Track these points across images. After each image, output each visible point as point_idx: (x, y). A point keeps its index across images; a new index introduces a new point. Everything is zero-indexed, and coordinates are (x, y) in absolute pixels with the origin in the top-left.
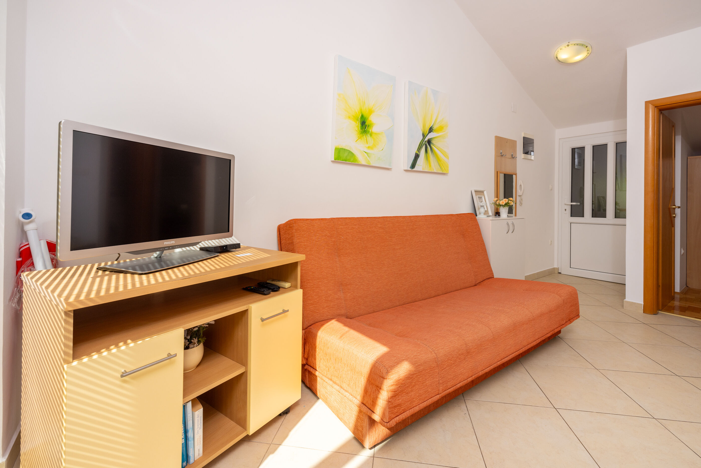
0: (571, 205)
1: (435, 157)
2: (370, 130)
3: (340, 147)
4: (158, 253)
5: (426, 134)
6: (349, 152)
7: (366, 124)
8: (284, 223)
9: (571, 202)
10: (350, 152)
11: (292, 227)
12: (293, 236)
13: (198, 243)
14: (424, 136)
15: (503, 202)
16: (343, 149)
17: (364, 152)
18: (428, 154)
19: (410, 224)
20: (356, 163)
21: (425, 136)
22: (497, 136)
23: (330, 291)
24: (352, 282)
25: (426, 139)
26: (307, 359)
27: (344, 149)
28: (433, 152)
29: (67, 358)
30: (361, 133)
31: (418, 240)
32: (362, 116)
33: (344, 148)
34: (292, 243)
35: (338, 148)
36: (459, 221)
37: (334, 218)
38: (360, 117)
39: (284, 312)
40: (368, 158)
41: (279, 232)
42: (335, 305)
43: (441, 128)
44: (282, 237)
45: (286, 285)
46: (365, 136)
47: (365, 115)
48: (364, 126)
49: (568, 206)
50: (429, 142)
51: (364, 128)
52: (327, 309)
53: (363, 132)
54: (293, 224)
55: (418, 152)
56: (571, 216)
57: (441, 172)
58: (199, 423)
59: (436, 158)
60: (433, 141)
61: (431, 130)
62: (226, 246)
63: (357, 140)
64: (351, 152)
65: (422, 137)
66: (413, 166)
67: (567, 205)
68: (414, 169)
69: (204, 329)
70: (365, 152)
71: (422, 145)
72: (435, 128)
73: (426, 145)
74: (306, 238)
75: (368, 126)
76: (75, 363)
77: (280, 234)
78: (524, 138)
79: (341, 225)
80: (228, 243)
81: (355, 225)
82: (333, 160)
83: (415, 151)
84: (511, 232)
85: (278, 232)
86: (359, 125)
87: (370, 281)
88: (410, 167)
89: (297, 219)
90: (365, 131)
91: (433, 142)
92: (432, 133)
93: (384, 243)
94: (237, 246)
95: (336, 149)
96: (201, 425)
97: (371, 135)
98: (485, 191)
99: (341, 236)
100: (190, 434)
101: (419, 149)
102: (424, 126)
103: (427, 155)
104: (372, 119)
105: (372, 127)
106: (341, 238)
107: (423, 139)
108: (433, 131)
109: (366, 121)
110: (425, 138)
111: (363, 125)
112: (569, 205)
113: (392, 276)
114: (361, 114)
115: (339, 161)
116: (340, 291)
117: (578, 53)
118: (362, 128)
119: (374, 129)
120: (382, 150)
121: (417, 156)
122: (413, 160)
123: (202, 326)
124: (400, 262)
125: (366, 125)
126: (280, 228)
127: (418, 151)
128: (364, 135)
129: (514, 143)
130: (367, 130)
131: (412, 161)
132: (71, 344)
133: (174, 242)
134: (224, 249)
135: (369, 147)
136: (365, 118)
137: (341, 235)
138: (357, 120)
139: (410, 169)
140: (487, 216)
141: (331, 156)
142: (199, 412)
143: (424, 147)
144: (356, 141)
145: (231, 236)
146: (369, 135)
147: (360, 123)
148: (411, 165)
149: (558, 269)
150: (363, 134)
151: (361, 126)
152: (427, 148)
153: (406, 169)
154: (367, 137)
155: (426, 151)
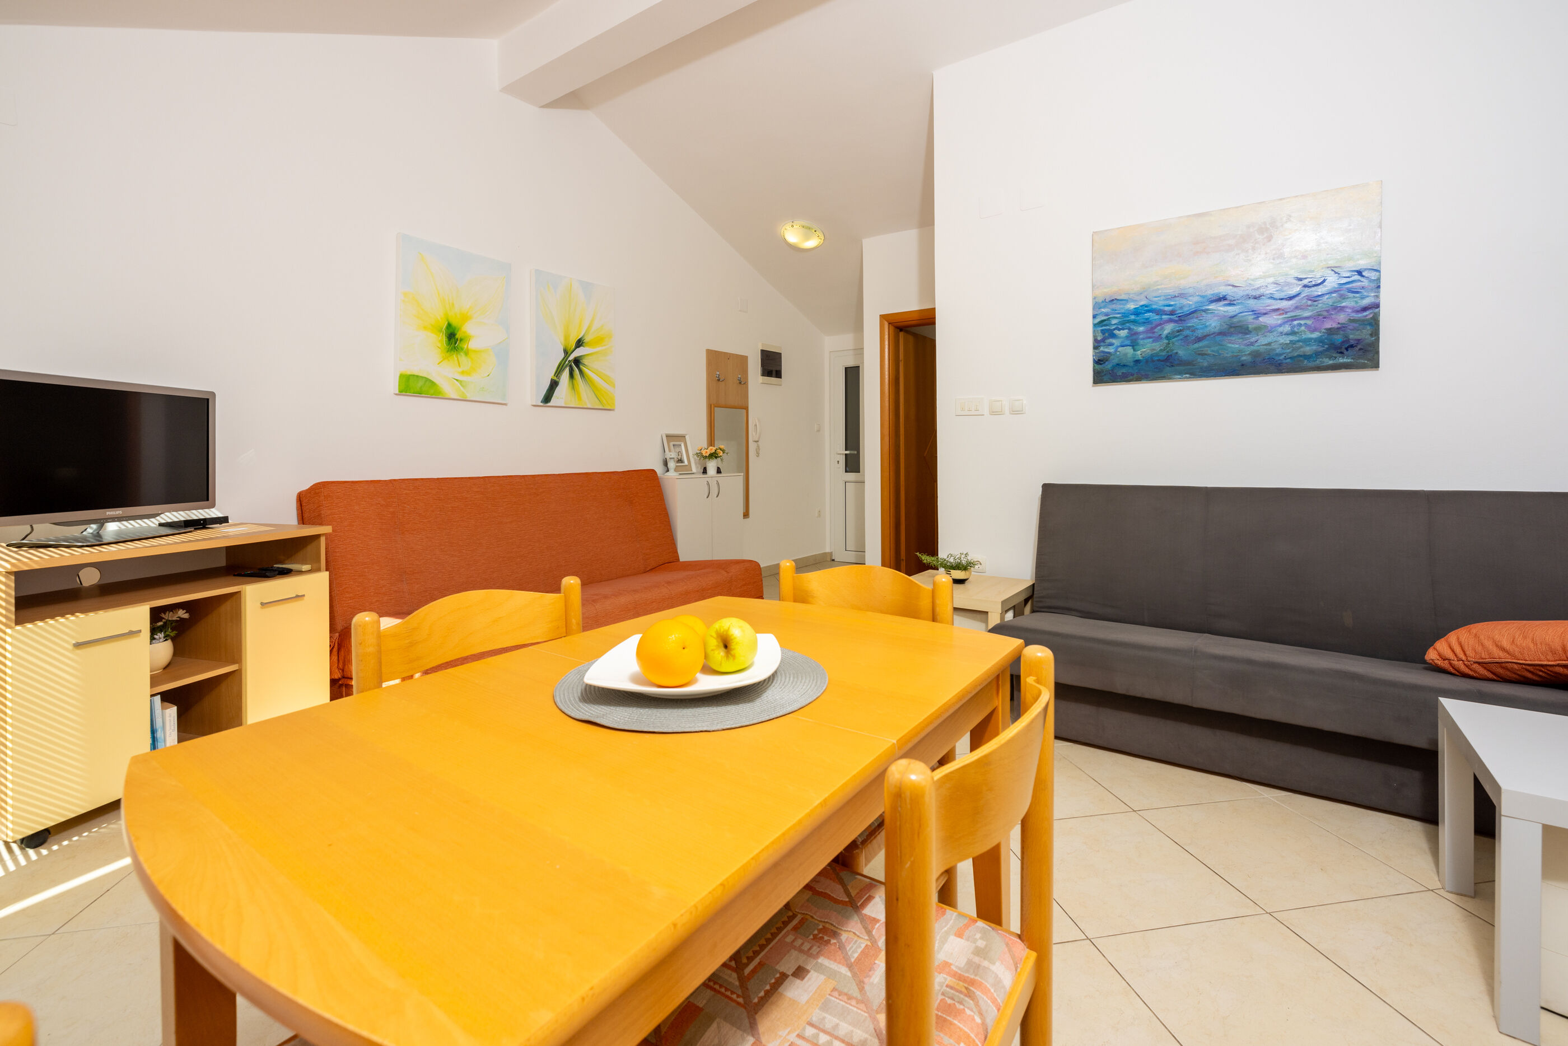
0: (846, 454)
1: (589, 384)
2: (465, 346)
3: (409, 373)
4: (94, 526)
5: (570, 349)
7: (457, 336)
8: (307, 488)
9: (846, 450)
10: (427, 380)
11: (318, 493)
12: (320, 506)
13: (158, 515)
14: (567, 353)
15: (706, 452)
16: (414, 375)
17: (454, 380)
18: (574, 381)
19: (532, 486)
20: (439, 395)
21: (569, 353)
22: (711, 351)
23: (382, 580)
24: (423, 569)
25: (571, 357)
26: (343, 671)
27: (417, 376)
28: (584, 377)
29: (9, 623)
30: (448, 351)
32: (449, 325)
33: (417, 374)
34: (318, 516)
35: (406, 375)
36: (624, 481)
37: (395, 480)
38: (445, 327)
39: (298, 597)
40: (462, 388)
41: (299, 503)
42: (391, 599)
43: (599, 341)
44: (304, 508)
45: (303, 567)
46: (455, 356)
47: (455, 323)
48: (453, 340)
49: (842, 456)
50: (577, 361)
51: (454, 343)
52: (377, 604)
53: (452, 349)
54: (321, 488)
55: (555, 378)
56: (846, 472)
57: (601, 407)
58: (172, 724)
59: (590, 387)
60: (583, 360)
61: (579, 343)
62: (205, 520)
63: (442, 361)
64: (430, 380)
65: (563, 355)
66: (547, 399)
67: (840, 454)
68: (549, 404)
69: (173, 624)
70: (457, 380)
71: (562, 366)
72: (587, 339)
73: (571, 367)
74: (342, 508)
75: (461, 340)
76: (18, 628)
77: (301, 505)
78: (763, 351)
79: (405, 489)
80: (208, 517)
81: (431, 489)
82: (397, 392)
83: (549, 375)
84: (716, 496)
85: (297, 502)
86: (445, 339)
87: (456, 568)
88: (542, 401)
89: (327, 482)
90: (455, 347)
91: (585, 361)
92: (582, 347)
93: (482, 514)
94: (224, 520)
95: (401, 376)
96: (174, 727)
97: (467, 353)
98: (686, 435)
99: (405, 505)
100: (159, 734)
101: (558, 373)
102: (566, 338)
103: (572, 382)
104: (466, 329)
105: (467, 342)
106: (405, 507)
107: (564, 358)
108: (584, 344)
109: (456, 332)
110: (570, 355)
111: (451, 339)
112: (843, 454)
113: (494, 560)
114: (447, 322)
115: (408, 394)
116: (403, 581)
117: (807, 238)
118: (449, 344)
119: (472, 345)
120: (488, 375)
121: (554, 385)
122: (546, 389)
123: (170, 620)
125: (457, 339)
126: (301, 496)
127: (557, 377)
128: (453, 354)
129: (743, 360)
130: (458, 346)
131: (545, 392)
132: (13, 609)
133: (121, 512)
134: (201, 524)
135: (463, 372)
136: (455, 328)
137: (405, 503)
138: (441, 331)
139: (542, 404)
140: (680, 474)
141: (392, 385)
142: (172, 711)
143: (567, 371)
144: (439, 364)
145: (213, 506)
146: (462, 354)
147: (445, 336)
148: (544, 397)
149: (831, 554)
150: (451, 352)
151: (447, 340)
152: (573, 371)
153: (535, 404)
154: (459, 356)
155: (572, 375)
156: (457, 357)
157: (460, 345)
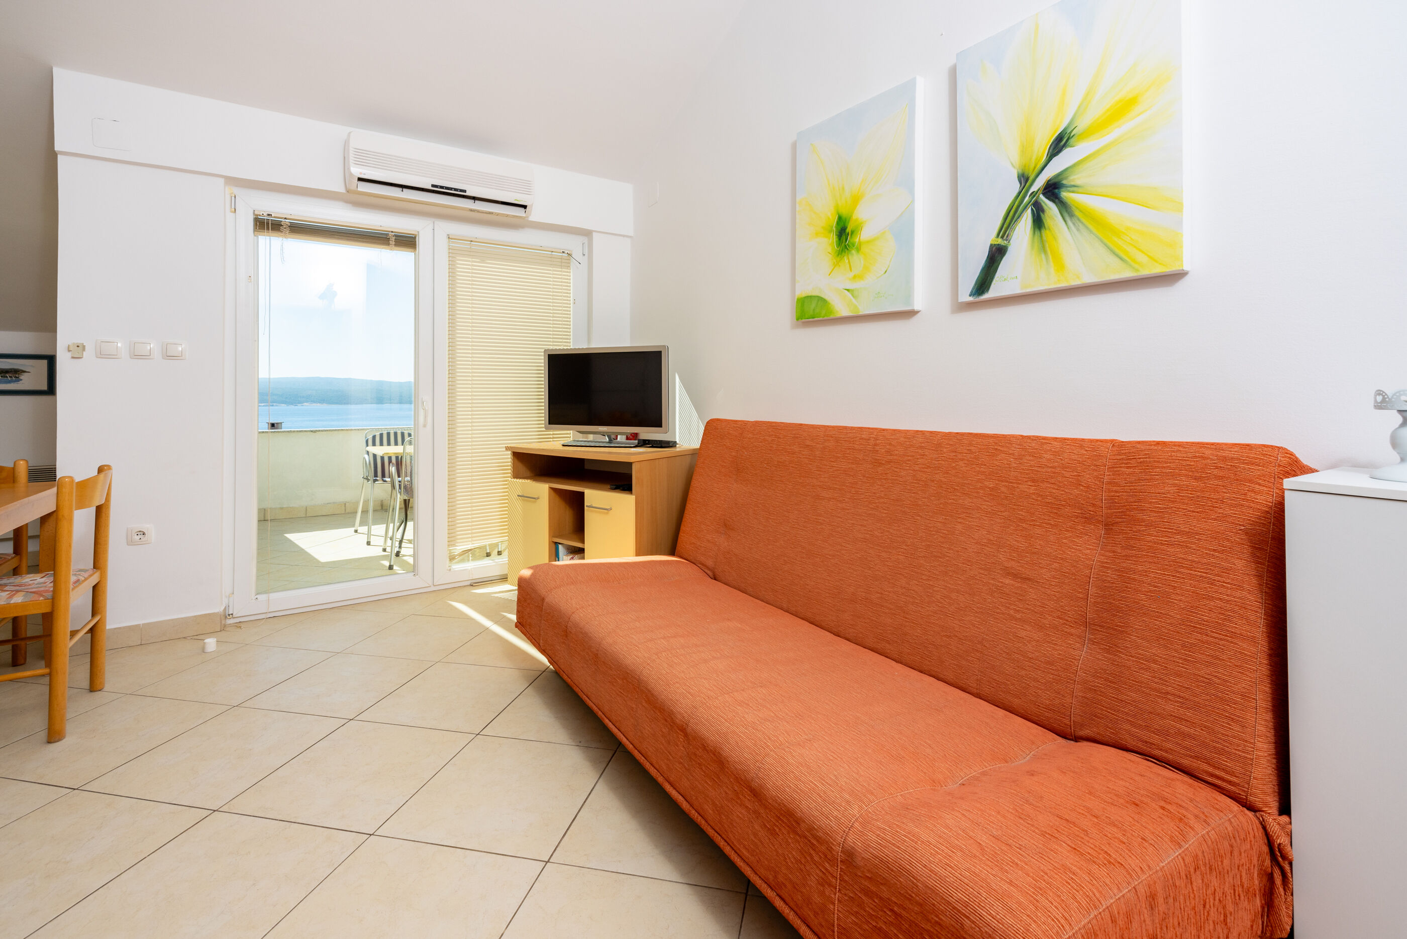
1: (1087, 228)
2: (857, 240)
3: (803, 295)
5: (1035, 168)
6: (818, 300)
7: (847, 230)
10: (819, 297)
14: (1027, 180)
16: (808, 297)
17: (846, 291)
18: (1045, 233)
20: (832, 316)
21: (1032, 177)
25: (1038, 185)
27: (811, 297)
28: (1072, 215)
30: (838, 255)
31: (882, 491)
32: (839, 219)
33: (810, 295)
35: (801, 298)
38: (835, 223)
40: (853, 300)
43: (1117, 113)
46: (845, 258)
47: (844, 212)
48: (844, 237)
50: (1053, 189)
51: (844, 240)
53: (842, 251)
55: (1000, 239)
57: (1127, 274)
59: (1091, 232)
60: (1071, 178)
61: (1059, 144)
63: (833, 269)
64: (822, 298)
65: (1017, 187)
66: (982, 287)
68: (986, 296)
70: (848, 290)
71: (1016, 211)
72: (1082, 125)
73: (1037, 204)
75: (853, 232)
82: (795, 322)
83: (986, 238)
86: (833, 238)
88: (972, 292)
90: (846, 246)
91: (1075, 179)
92: (1066, 151)
95: (797, 301)
97: (859, 250)
101: (1006, 228)
102: (1025, 148)
103: (1041, 236)
104: (859, 215)
105: (859, 233)
107: (1020, 193)
108: (1072, 141)
109: (846, 225)
110: (1034, 180)
111: (841, 236)
114: (837, 216)
115: (804, 321)
118: (839, 244)
119: (864, 235)
120: (886, 272)
121: (996, 254)
122: (981, 268)
124: (819, 527)
125: (846, 234)
127: (1002, 237)
128: (844, 256)
130: (849, 244)
131: (978, 274)
135: (855, 277)
136: (846, 219)
138: (831, 231)
139: (971, 299)
141: (787, 315)
143: (1027, 218)
144: (830, 274)
145: (666, 432)
146: (854, 252)
147: (836, 235)
148: (975, 284)
150: (841, 254)
151: (837, 239)
152: (1043, 211)
153: (960, 300)
154: (850, 257)
155: (1038, 222)
156: (848, 259)
157: (851, 241)
